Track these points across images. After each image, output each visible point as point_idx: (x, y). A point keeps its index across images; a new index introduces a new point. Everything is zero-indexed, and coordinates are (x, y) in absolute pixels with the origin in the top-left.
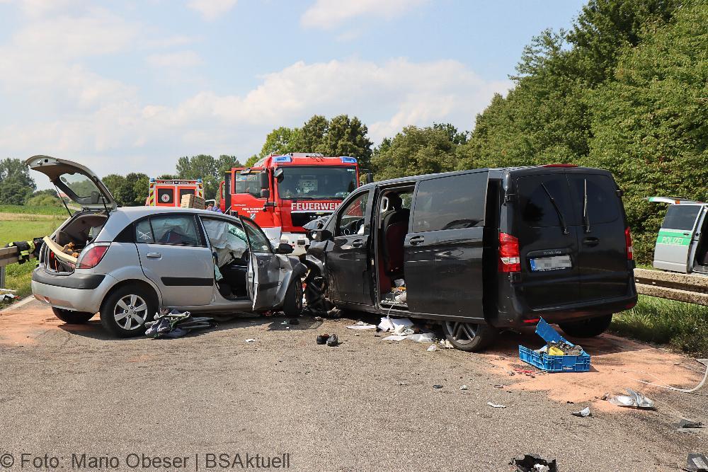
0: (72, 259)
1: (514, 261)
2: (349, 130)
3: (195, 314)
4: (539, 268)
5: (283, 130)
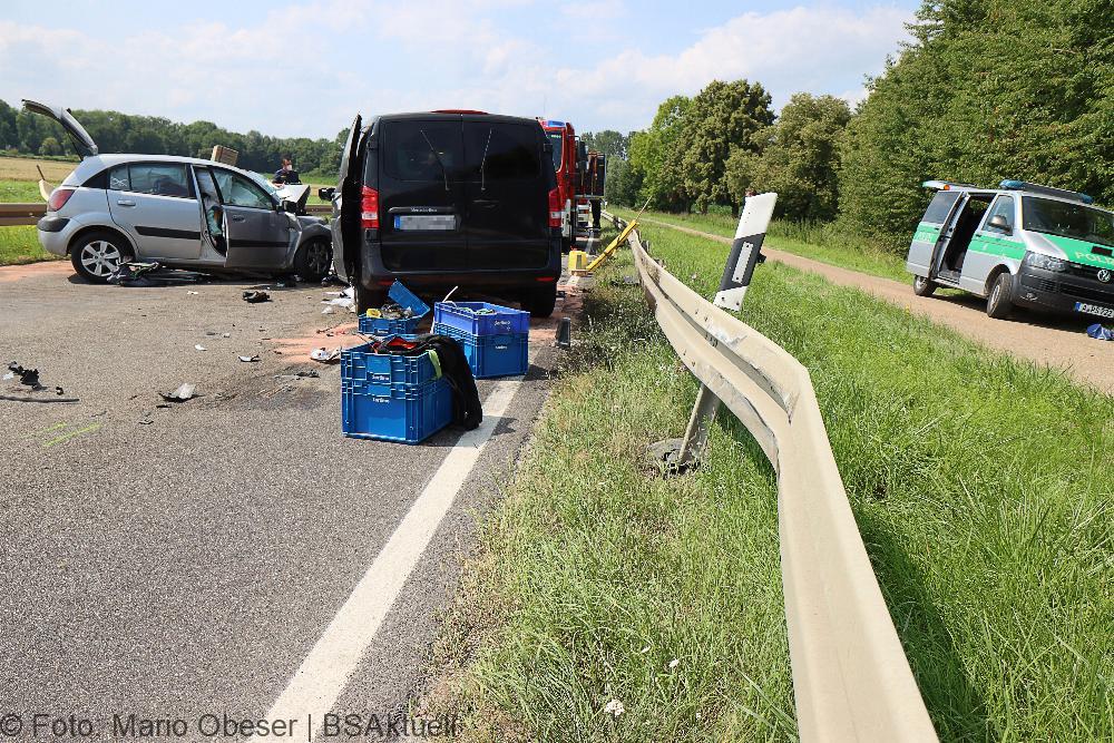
2: (747, 100)
4: (406, 228)
5: (679, 99)
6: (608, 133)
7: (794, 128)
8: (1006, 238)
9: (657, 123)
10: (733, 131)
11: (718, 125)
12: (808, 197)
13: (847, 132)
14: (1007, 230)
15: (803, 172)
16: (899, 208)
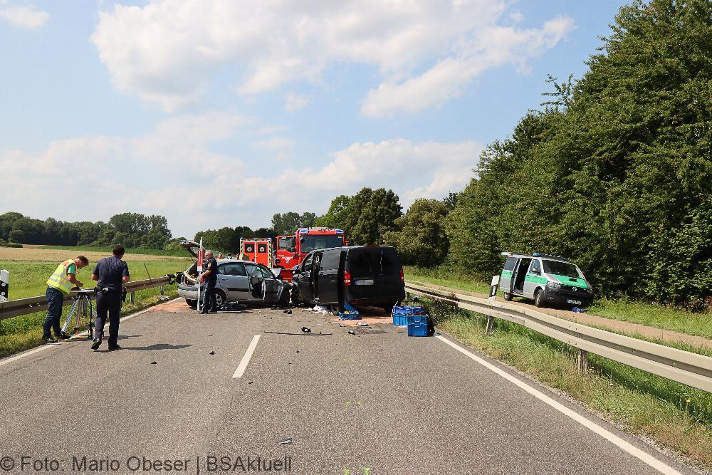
0: (194, 280)
1: (349, 281)
2: (385, 199)
3: (240, 303)
5: (343, 197)
6: (290, 214)
7: (418, 216)
8: (539, 276)
9: (331, 209)
10: (379, 216)
11: (370, 212)
12: (429, 252)
13: (447, 219)
14: (539, 273)
15: (425, 240)
16: (482, 260)
